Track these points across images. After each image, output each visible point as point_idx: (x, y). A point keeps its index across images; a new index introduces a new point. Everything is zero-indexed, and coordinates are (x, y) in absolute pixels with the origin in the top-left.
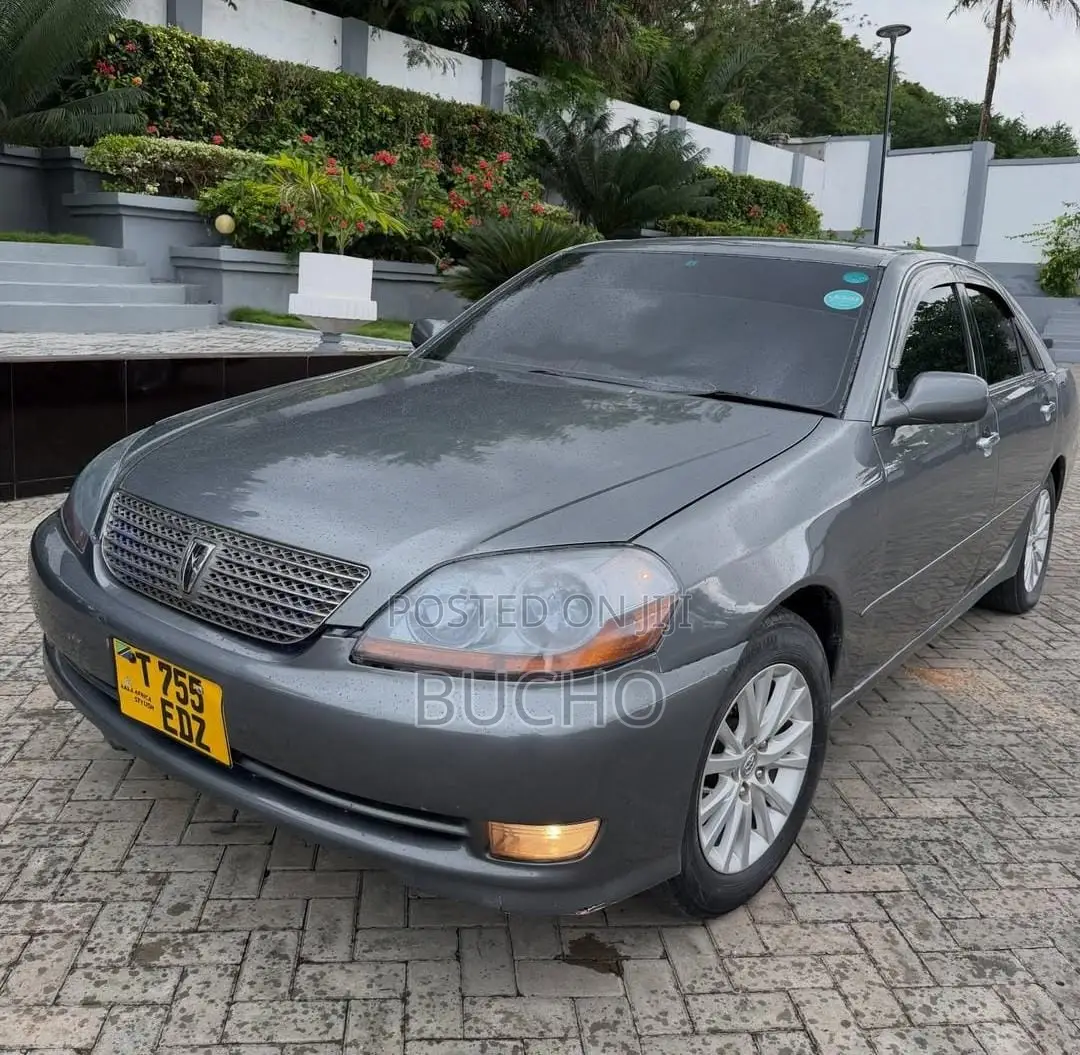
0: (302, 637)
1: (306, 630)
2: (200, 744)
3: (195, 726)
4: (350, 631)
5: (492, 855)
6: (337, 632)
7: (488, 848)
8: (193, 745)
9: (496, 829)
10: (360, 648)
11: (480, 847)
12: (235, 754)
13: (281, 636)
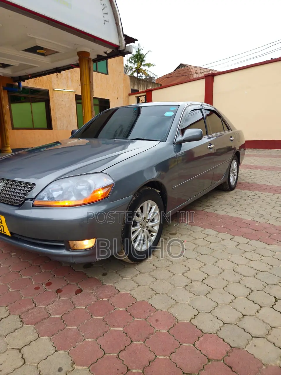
0: (21, 202)
1: (22, 201)
2: (4, 232)
3: (2, 227)
4: (32, 199)
5: (71, 250)
6: (29, 200)
7: (70, 248)
8: (3, 232)
9: (71, 243)
10: (34, 203)
11: (68, 248)
12: (11, 233)
13: (17, 203)
